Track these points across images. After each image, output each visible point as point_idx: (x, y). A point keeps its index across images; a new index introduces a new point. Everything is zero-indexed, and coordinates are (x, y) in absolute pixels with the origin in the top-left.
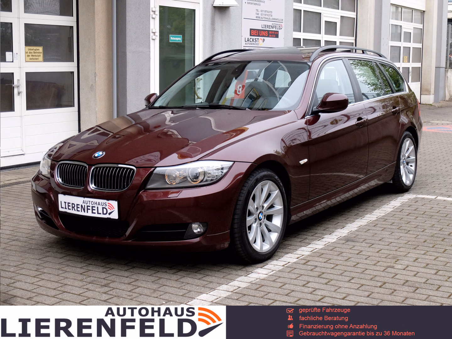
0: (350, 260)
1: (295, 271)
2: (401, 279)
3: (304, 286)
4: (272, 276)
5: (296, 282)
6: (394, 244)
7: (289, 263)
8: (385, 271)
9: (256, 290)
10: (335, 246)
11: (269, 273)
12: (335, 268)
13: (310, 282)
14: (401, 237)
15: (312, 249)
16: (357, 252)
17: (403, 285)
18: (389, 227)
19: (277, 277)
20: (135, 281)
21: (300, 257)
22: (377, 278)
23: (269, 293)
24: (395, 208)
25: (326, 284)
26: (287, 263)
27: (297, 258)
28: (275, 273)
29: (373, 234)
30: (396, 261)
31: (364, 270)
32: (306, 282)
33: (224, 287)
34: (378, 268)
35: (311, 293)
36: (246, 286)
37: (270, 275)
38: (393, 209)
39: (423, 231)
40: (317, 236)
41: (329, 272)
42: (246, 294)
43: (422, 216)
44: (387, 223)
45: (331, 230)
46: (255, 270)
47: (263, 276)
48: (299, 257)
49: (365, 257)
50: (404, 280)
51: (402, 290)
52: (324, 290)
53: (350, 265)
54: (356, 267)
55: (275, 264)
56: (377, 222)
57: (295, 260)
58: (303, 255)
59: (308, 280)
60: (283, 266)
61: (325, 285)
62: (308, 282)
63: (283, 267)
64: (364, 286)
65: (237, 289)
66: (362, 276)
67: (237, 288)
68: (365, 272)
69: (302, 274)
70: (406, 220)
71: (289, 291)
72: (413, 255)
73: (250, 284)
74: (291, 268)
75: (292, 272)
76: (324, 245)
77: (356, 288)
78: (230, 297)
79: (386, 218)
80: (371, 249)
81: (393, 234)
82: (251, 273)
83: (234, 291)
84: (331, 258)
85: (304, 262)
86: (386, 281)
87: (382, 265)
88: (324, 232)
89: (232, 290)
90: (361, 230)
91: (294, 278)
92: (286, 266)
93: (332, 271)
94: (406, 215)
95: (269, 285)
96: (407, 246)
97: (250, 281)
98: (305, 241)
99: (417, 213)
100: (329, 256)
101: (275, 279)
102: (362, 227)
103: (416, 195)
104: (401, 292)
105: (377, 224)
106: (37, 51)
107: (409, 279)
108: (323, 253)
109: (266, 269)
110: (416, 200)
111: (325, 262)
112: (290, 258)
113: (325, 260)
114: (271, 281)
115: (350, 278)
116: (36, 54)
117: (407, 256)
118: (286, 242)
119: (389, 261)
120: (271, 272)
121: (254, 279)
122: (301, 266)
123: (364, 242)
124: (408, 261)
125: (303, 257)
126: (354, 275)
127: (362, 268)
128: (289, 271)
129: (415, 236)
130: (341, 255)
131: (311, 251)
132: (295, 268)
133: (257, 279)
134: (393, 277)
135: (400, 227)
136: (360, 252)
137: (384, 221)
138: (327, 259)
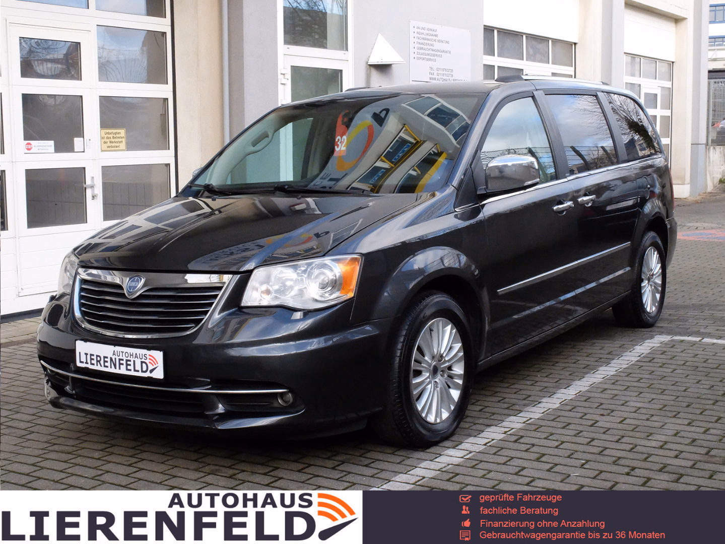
0: (580, 434)
1: (503, 452)
2: (657, 462)
3: (516, 474)
4: (470, 459)
5: (504, 468)
6: (644, 411)
7: (493, 440)
8: (634, 450)
9: (448, 480)
10: (559, 414)
11: (465, 456)
12: (561, 447)
13: (525, 468)
14: (654, 399)
15: (526, 419)
16: (590, 423)
17: (660, 471)
18: (635, 384)
19: (477, 462)
22: (622, 462)
23: (466, 485)
24: (642, 356)
25: (549, 470)
26: (490, 440)
27: (505, 433)
28: (474, 456)
29: (612, 396)
30: (648, 435)
31: (603, 449)
32: (520, 468)
33: (402, 477)
34: (623, 446)
35: (527, 484)
36: (434, 475)
37: (467, 459)
38: (639, 358)
39: (685, 391)
40: (530, 400)
41: (551, 453)
42: (434, 486)
43: (682, 367)
45: (551, 390)
46: (445, 452)
47: (457, 461)
48: (507, 432)
49: (603, 430)
50: (662, 464)
51: (659, 478)
53: (582, 442)
54: (590, 445)
55: (473, 442)
56: (616, 378)
57: (502, 436)
58: (513, 429)
59: (523, 466)
60: (485, 445)
61: (548, 472)
62: (524, 468)
63: (485, 447)
64: (603, 473)
65: (421, 480)
66: (599, 458)
67: (422, 478)
68: (604, 453)
69: (512, 456)
70: (659, 374)
71: (496, 482)
72: (672, 426)
73: (439, 472)
74: (498, 449)
75: (499, 453)
76: (543, 413)
77: (592, 476)
79: (629, 371)
80: (611, 419)
81: (641, 395)
82: (439, 455)
83: (417, 484)
84: (553, 432)
85: (514, 438)
86: (635, 465)
87: (628, 442)
88: (541, 394)
89: (413, 481)
90: (594, 389)
91: (503, 462)
92: (488, 445)
93: (557, 452)
94: (658, 366)
95: (467, 474)
96: (662, 413)
97: (439, 468)
98: (514, 408)
99: (675, 362)
100: (551, 430)
101: (474, 464)
102: (596, 386)
103: (671, 337)
104: (659, 481)
105: (617, 381)
106: (117, 135)
107: (668, 462)
108: (541, 424)
109: (461, 449)
110: (672, 344)
111: (545, 438)
112: (494, 434)
113: (545, 435)
114: (468, 467)
115: (584, 462)
116: (116, 140)
117: (663, 427)
118: (487, 410)
119: (638, 435)
120: (468, 454)
121: (444, 465)
122: (511, 445)
123: (600, 407)
124: (666, 435)
125: (514, 432)
126: (589, 457)
127: (599, 447)
128: (494, 452)
129: (674, 398)
130: (567, 427)
131: (524, 423)
132: (502, 448)
133: (448, 465)
134: (645, 460)
135: (651, 385)
136: (595, 423)
137: (627, 376)
138: (548, 434)
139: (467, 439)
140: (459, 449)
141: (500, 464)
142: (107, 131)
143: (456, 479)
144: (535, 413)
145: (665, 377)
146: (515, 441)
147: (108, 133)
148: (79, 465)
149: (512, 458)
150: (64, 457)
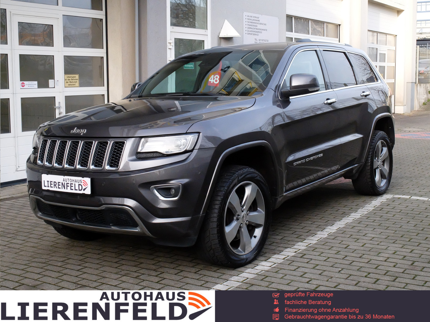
0: (339, 253)
1: (294, 263)
2: (383, 269)
3: (301, 276)
4: (275, 268)
5: (295, 273)
6: (376, 239)
7: (288, 256)
8: (369, 262)
9: (262, 280)
10: (327, 241)
11: (272, 266)
12: (327, 260)
13: (306, 273)
14: (382, 232)
15: (307, 244)
16: (346, 246)
17: (385, 275)
18: (372, 223)
19: (279, 269)
20: (161, 274)
21: (297, 251)
22: (363, 269)
23: (273, 283)
24: (376, 207)
25: (320, 274)
26: (287, 256)
27: (295, 252)
28: (277, 265)
29: (358, 230)
30: (378, 254)
31: (351, 262)
32: (303, 273)
33: (235, 278)
34: (363, 260)
35: (308, 282)
36: (253, 277)
38: (374, 208)
39: (400, 227)
40: (310, 232)
41: (322, 264)
42: (253, 283)
43: (399, 213)
44: (369, 220)
45: (322, 227)
46: (261, 263)
47: (267, 268)
49: (352, 251)
50: (385, 270)
51: (384, 279)
52: (318, 280)
53: (340, 258)
54: (344, 260)
55: (276, 258)
56: (361, 220)
57: (293, 254)
58: (300, 250)
59: (305, 271)
60: (284, 259)
61: (319, 276)
63: (283, 260)
64: (352, 276)
65: (246, 279)
66: (350, 267)
68: (353, 264)
69: (299, 266)
70: (385, 217)
71: (289, 281)
72: (393, 248)
73: (257, 275)
74: (291, 261)
75: (291, 264)
76: (317, 240)
77: (345, 278)
78: (240, 287)
79: (368, 216)
80: (357, 244)
81: (375, 230)
82: (257, 265)
83: (244, 282)
84: (323, 252)
85: (301, 255)
86: (370, 271)
87: (366, 258)
88: (317, 229)
89: (242, 280)
90: (348, 227)
91: (294, 269)
92: (285, 259)
93: (325, 263)
94: (385, 213)
95: (272, 276)
96: (387, 240)
97: (257, 273)
98: (301, 237)
99: (395, 211)
100: (322, 250)
101: (277, 270)
102: (348, 225)
103: (393, 195)
104: (384, 281)
105: (361, 222)
106: (74, 78)
107: (389, 270)
108: (317, 247)
109: (270, 262)
110: (393, 200)
111: (318, 255)
112: (289, 252)
113: (318, 254)
114: (273, 272)
115: (340, 269)
116: (73, 81)
117: (387, 249)
118: (285, 238)
119: (372, 253)
120: (273, 265)
121: (259, 271)
122: (299, 259)
123: (350, 237)
124: (389, 254)
125: (300, 252)
126: (343, 266)
127: (349, 260)
128: (288, 263)
129: (393, 232)
130: (332, 249)
131: (306, 246)
132: (294, 261)
133: (262, 271)
134: (376, 268)
135: (380, 224)
136: (348, 246)
137: (367, 219)
138: (320, 253)
139: (273, 256)
140: (268, 262)
141: (292, 270)
142: (68, 76)
143: (266, 279)
144: (313, 240)
145: (389, 219)
146: (301, 257)
147: (69, 77)
148: (49, 270)
149: (299, 267)
150: (41, 265)
